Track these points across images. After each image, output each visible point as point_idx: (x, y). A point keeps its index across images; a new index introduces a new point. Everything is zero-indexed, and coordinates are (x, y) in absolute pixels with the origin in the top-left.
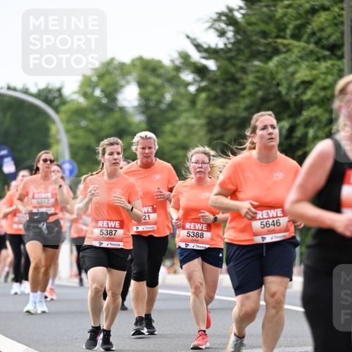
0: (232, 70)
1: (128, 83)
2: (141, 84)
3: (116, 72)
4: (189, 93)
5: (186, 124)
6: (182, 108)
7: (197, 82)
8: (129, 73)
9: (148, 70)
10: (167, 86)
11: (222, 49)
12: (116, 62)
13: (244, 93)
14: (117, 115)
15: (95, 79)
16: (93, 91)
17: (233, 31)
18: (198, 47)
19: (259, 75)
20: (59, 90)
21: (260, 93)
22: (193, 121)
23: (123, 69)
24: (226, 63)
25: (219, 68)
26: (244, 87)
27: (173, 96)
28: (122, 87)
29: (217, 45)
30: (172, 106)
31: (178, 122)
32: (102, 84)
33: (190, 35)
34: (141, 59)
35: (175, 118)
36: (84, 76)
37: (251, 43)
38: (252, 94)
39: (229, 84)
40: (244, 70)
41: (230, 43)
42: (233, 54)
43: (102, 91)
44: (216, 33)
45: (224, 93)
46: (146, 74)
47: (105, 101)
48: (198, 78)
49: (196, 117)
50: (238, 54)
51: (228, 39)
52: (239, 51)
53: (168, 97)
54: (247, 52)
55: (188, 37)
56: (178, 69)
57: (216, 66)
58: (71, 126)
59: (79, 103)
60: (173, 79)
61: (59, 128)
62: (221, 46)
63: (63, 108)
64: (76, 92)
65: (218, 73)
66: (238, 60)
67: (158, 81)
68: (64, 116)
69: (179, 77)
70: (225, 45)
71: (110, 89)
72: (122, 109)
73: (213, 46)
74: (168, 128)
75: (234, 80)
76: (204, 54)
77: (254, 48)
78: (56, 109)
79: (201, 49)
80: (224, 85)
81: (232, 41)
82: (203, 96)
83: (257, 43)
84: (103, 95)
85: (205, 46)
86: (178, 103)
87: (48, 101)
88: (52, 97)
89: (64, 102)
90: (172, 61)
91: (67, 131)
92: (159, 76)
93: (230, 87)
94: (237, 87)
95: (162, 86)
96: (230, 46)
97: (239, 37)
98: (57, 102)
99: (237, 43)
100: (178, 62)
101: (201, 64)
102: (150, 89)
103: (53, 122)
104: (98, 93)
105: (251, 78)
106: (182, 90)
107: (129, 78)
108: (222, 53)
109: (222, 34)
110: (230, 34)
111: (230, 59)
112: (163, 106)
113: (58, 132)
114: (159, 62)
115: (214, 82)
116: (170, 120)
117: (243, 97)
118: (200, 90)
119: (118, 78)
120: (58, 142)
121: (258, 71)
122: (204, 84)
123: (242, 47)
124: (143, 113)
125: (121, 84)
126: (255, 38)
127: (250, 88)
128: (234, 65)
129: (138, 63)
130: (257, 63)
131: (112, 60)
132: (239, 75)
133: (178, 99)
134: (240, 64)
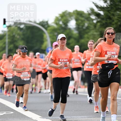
0: (109, 15)
1: (72, 19)
2: (77, 20)
3: (67, 15)
4: (94, 23)
5: (93, 35)
6: (91, 28)
7: (97, 19)
8: (72, 16)
9: (79, 15)
10: (86, 20)
11: (106, 7)
12: (68, 12)
13: (114, 23)
14: (68, 31)
15: (60, 18)
16: (59, 22)
17: (110, 1)
18: (97, 6)
19: (119, 16)
20: (47, 22)
21: (119, 23)
22: (95, 33)
23: (70, 14)
24: (107, 12)
25: (105, 14)
26: (113, 21)
27: (88, 24)
28: (69, 21)
29: (104, 6)
30: (88, 28)
31: (90, 34)
32: (63, 20)
33: (94, 2)
34: (76, 11)
35: (89, 32)
36: (56, 17)
37: (116, 5)
38: (116, 23)
39: (108, 20)
40: (113, 15)
41: (109, 5)
42: (109, 9)
43: (63, 22)
44: (104, 2)
45: (106, 23)
46: (78, 16)
47: (63, 26)
48: (97, 18)
49: (96, 32)
50: (111, 9)
51: (108, 3)
52: (112, 8)
53: (86, 25)
54: (115, 8)
55: (93, 3)
56: (89, 14)
57: (104, 13)
58: (52, 35)
59: (54, 27)
60: (88, 18)
61: (47, 35)
62: (105, 6)
63: (49, 28)
64: (53, 23)
65: (104, 16)
66: (111, 11)
67: (83, 19)
68: (49, 31)
69: (90, 17)
70: (107, 6)
71: (65, 22)
72: (70, 29)
73: (102, 6)
74: (86, 36)
75: (110, 18)
76: (99, 9)
77: (117, 7)
78: (46, 29)
79: (98, 7)
80: (106, 20)
81: (109, 4)
82: (99, 24)
83: (118, 5)
84: (63, 24)
85: (100, 6)
86: (90, 27)
87: (43, 26)
88: (44, 24)
89: (49, 26)
90: (88, 11)
91: (50, 37)
92: (83, 17)
93: (109, 21)
94: (111, 21)
95: (84, 21)
96: (108, 6)
97: (112, 3)
98: (46, 26)
99: (111, 5)
100: (90, 12)
101: (98, 12)
102: (80, 22)
103: (45, 33)
104: (61, 23)
105: (116, 18)
106: (91, 22)
107: (72, 17)
108: (106, 9)
109: (105, 2)
110: (108, 2)
111: (108, 11)
112: (84, 28)
113: (47, 37)
114: (83, 12)
115: (103, 19)
116: (87, 33)
117: (113, 25)
118: (98, 22)
119: (68, 18)
120: (47, 40)
121: (118, 15)
122: (99, 20)
123: (113, 7)
124: (77, 30)
125: (69, 20)
126: (117, 3)
127: (116, 21)
128: (110, 13)
129: (75, 12)
130: (118, 12)
131: (66, 11)
132: (112, 17)
133: (90, 25)
134: (112, 12)
